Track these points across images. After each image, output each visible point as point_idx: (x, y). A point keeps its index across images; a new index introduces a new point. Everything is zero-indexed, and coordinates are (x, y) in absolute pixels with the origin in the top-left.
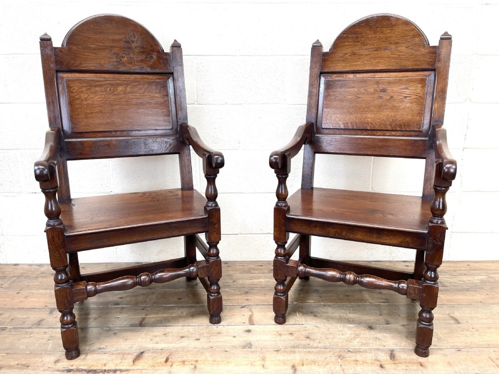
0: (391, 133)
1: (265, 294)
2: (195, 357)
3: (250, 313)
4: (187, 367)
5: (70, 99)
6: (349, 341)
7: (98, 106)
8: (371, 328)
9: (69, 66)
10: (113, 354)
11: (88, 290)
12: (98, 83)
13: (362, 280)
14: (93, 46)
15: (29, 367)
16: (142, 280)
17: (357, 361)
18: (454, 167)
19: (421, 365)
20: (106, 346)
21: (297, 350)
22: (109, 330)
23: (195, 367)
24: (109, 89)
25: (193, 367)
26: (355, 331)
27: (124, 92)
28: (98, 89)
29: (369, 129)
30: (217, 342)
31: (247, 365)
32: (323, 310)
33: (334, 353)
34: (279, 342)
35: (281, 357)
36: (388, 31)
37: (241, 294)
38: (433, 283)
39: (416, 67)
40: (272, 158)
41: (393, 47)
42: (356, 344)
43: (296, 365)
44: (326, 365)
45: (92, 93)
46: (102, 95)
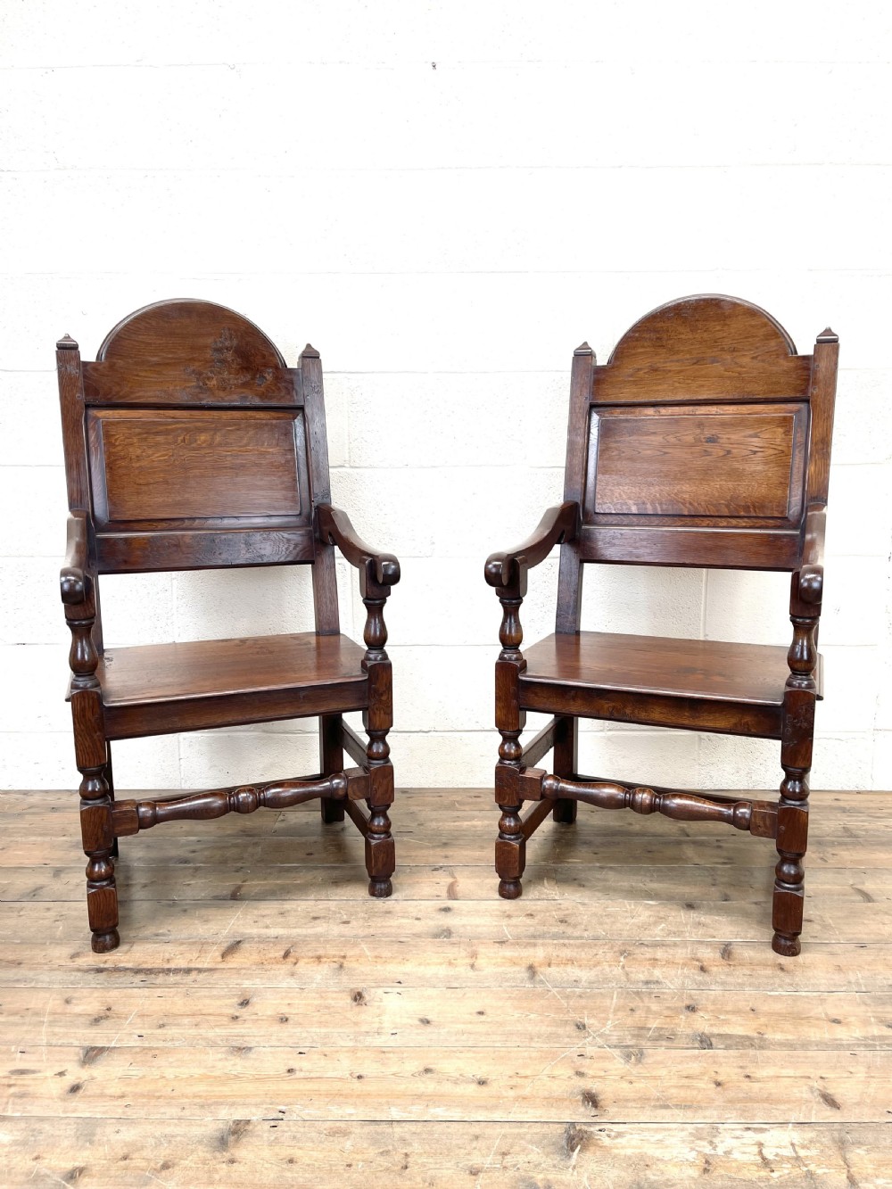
0: (728, 522)
1: (482, 848)
2: (342, 950)
3: (450, 880)
4: (326, 966)
5: (109, 458)
6: (644, 927)
7: (161, 471)
8: (690, 906)
9: (109, 396)
10: (182, 944)
11: (141, 814)
12: (161, 428)
13: (668, 802)
14: (155, 359)
15: (22, 966)
16: (241, 800)
17: (656, 960)
18: (819, 579)
19: (782, 969)
20: (169, 931)
21: (540, 941)
22: (173, 904)
23: (341, 966)
24: (180, 438)
25: (336, 966)
26: (659, 911)
27: (210, 444)
28: (160, 439)
29: (686, 513)
30: (382, 927)
31: (441, 964)
32: (599, 876)
33: (612, 948)
34: (505, 928)
35: (508, 952)
36: (718, 328)
37: (434, 847)
38: (798, 803)
39: (772, 396)
40: (490, 566)
41: (728, 357)
42: (658, 932)
43: (536, 964)
44: (595, 966)
45: (149, 447)
46: (168, 449)
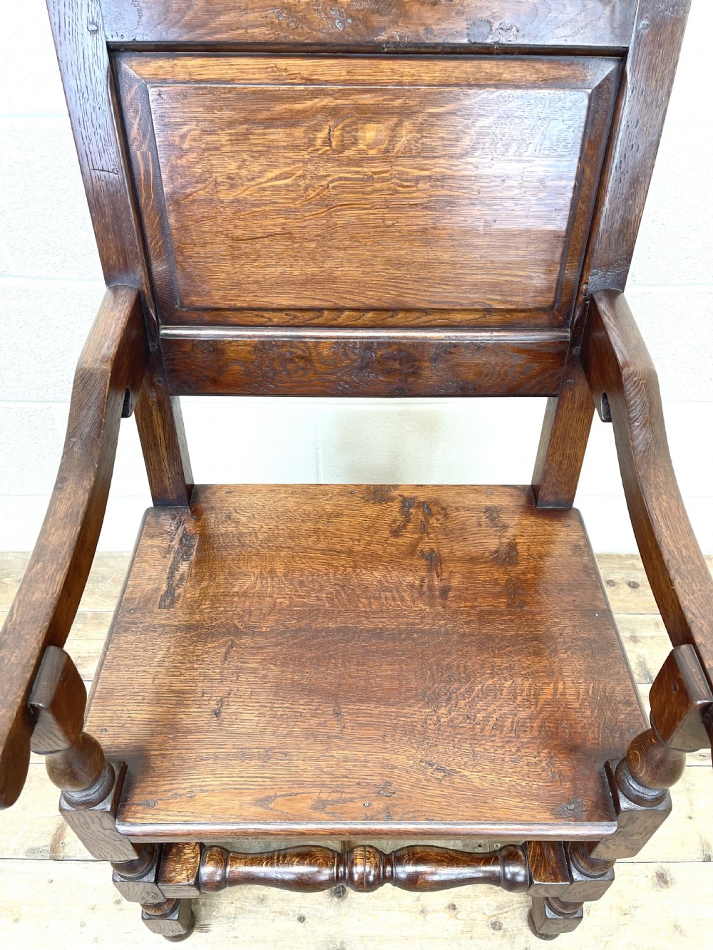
7: (278, 212)
24: (322, 135)
27: (387, 151)
28: (278, 135)
45: (256, 156)
46: (294, 162)
